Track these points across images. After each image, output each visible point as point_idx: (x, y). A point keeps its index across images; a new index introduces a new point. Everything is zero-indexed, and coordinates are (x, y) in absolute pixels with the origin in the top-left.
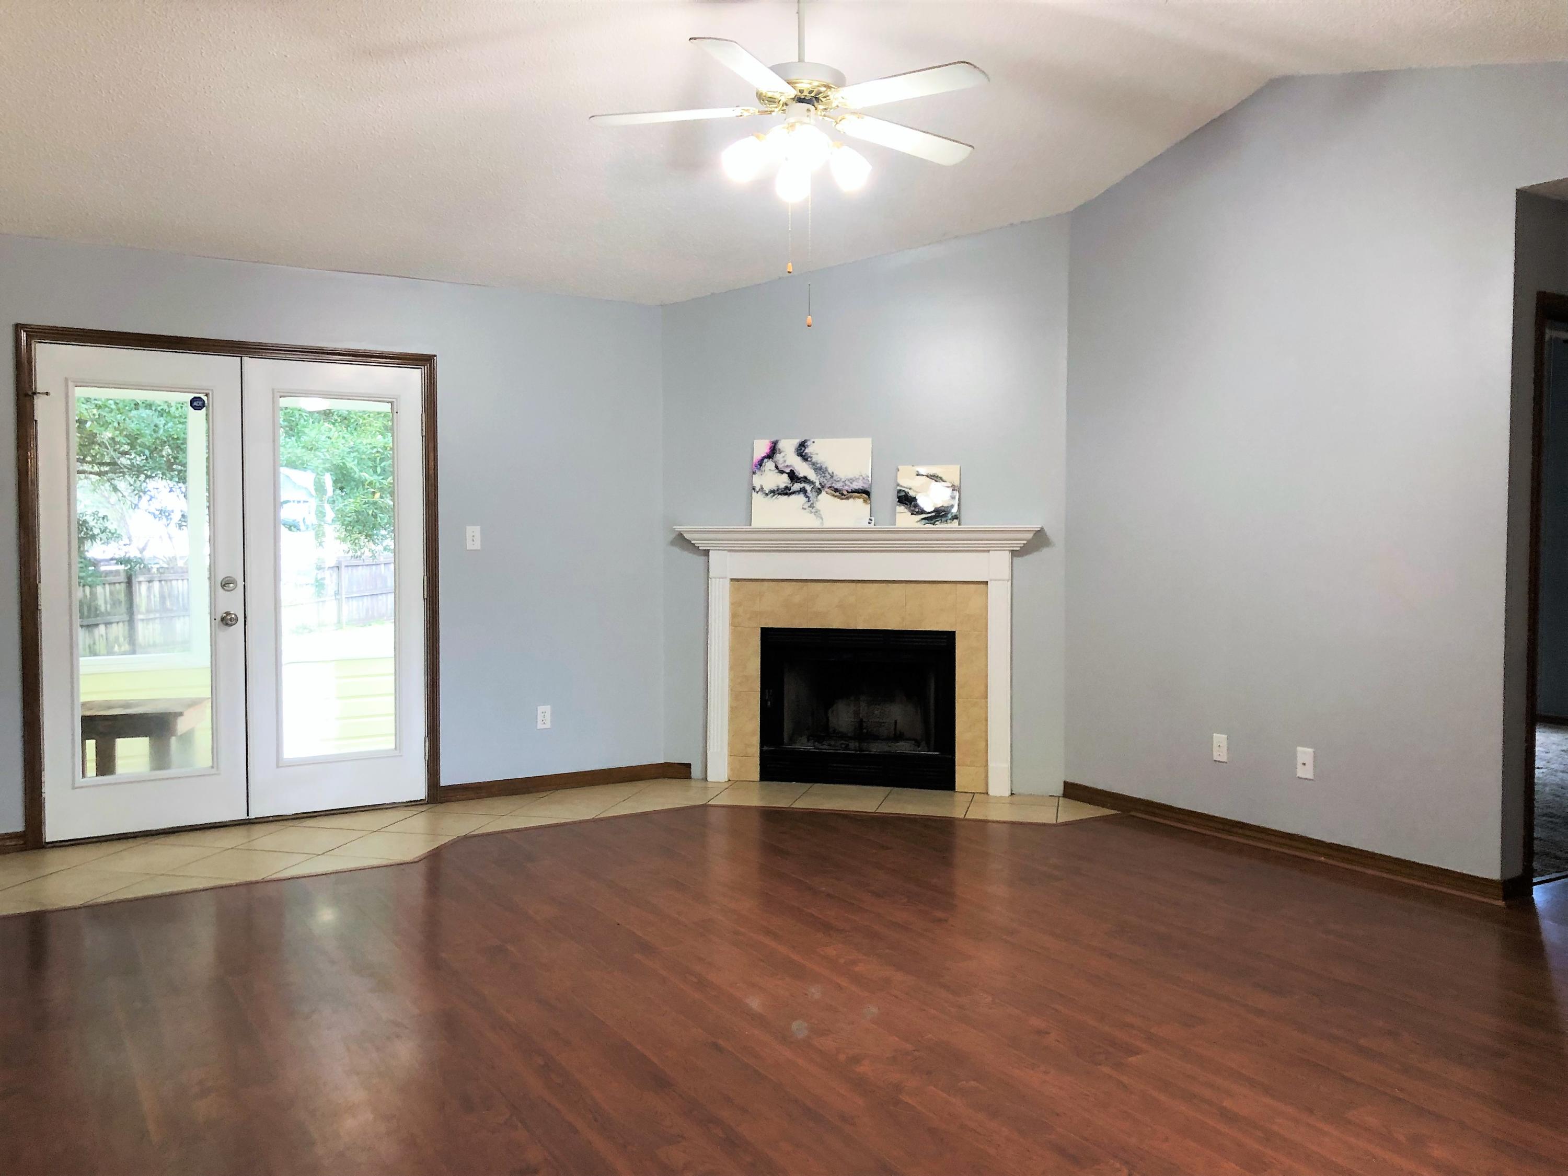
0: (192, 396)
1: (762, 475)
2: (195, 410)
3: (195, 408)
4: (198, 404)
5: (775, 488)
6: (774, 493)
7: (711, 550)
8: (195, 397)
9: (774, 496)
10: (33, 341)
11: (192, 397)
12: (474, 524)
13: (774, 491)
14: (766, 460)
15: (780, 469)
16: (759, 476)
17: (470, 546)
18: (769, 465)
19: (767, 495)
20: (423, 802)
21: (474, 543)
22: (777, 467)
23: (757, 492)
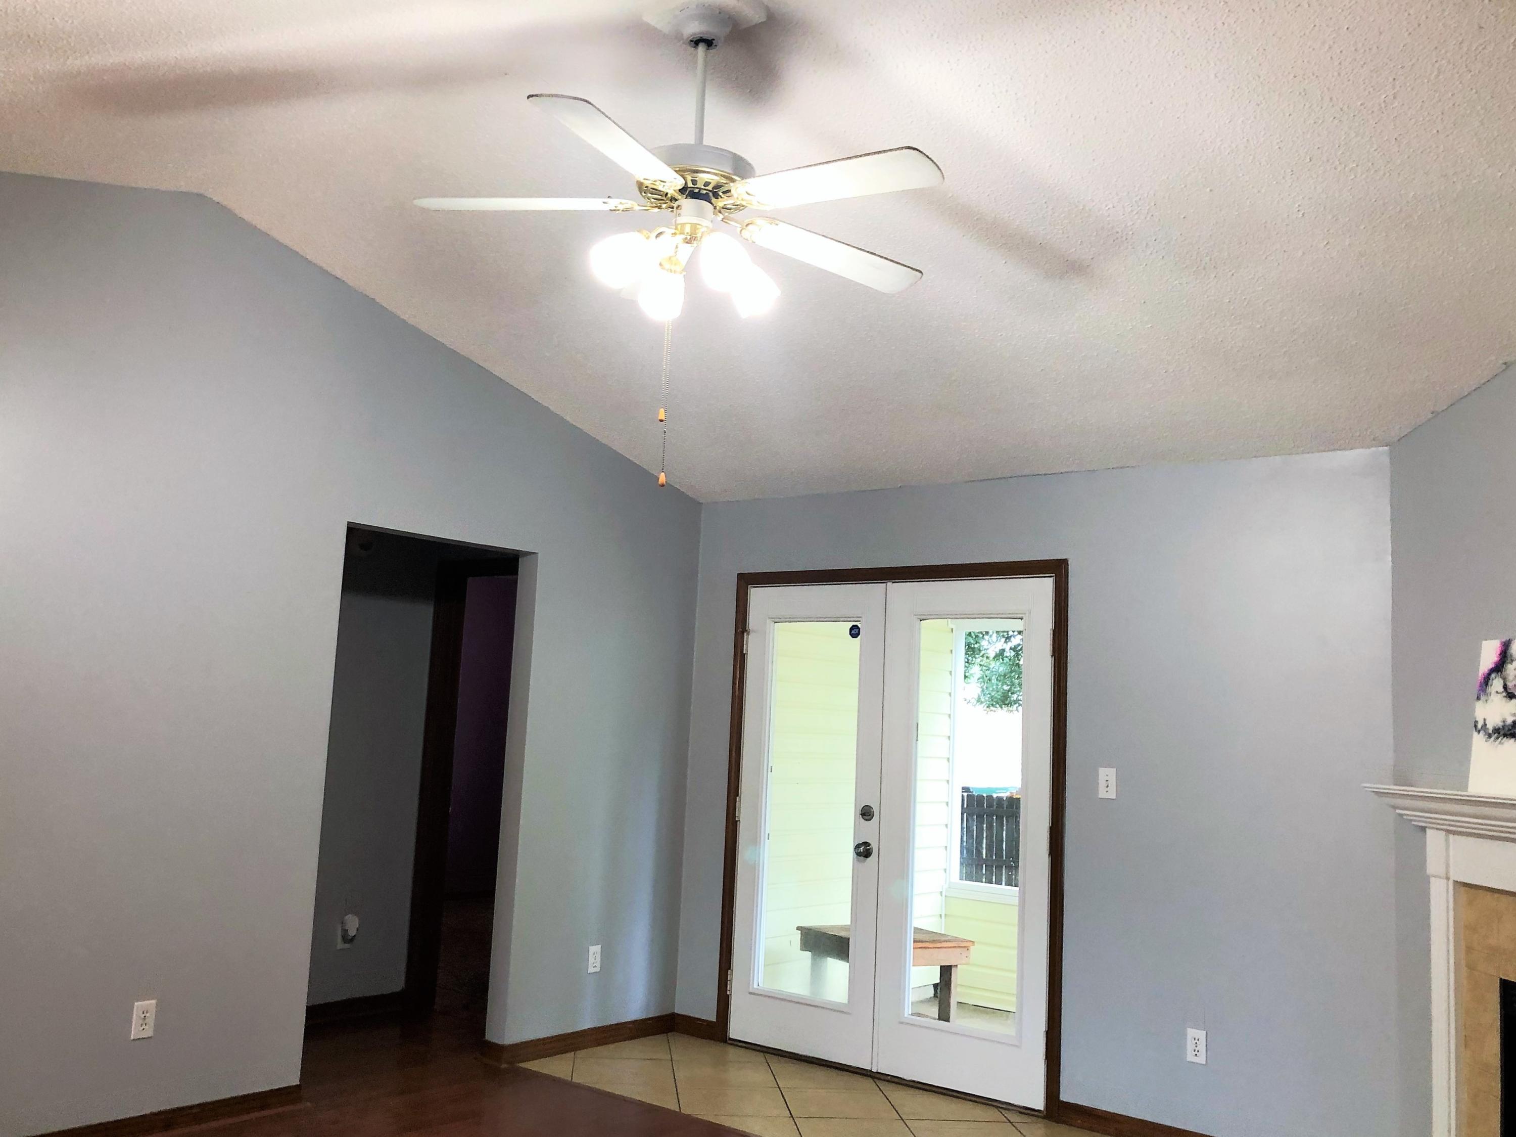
0: (851, 624)
1: (1486, 701)
2: (853, 637)
3: (854, 636)
4: (855, 631)
5: (1500, 724)
6: (1499, 733)
7: (1430, 828)
8: (853, 626)
9: (1498, 738)
10: (749, 586)
11: (851, 626)
12: (1109, 766)
13: (1499, 729)
14: (1493, 675)
15: (1510, 691)
16: (1483, 701)
17: (1102, 794)
18: (1497, 684)
19: (1490, 736)
20: (1040, 1114)
21: (1107, 789)
22: (1505, 687)
23: (1479, 732)
